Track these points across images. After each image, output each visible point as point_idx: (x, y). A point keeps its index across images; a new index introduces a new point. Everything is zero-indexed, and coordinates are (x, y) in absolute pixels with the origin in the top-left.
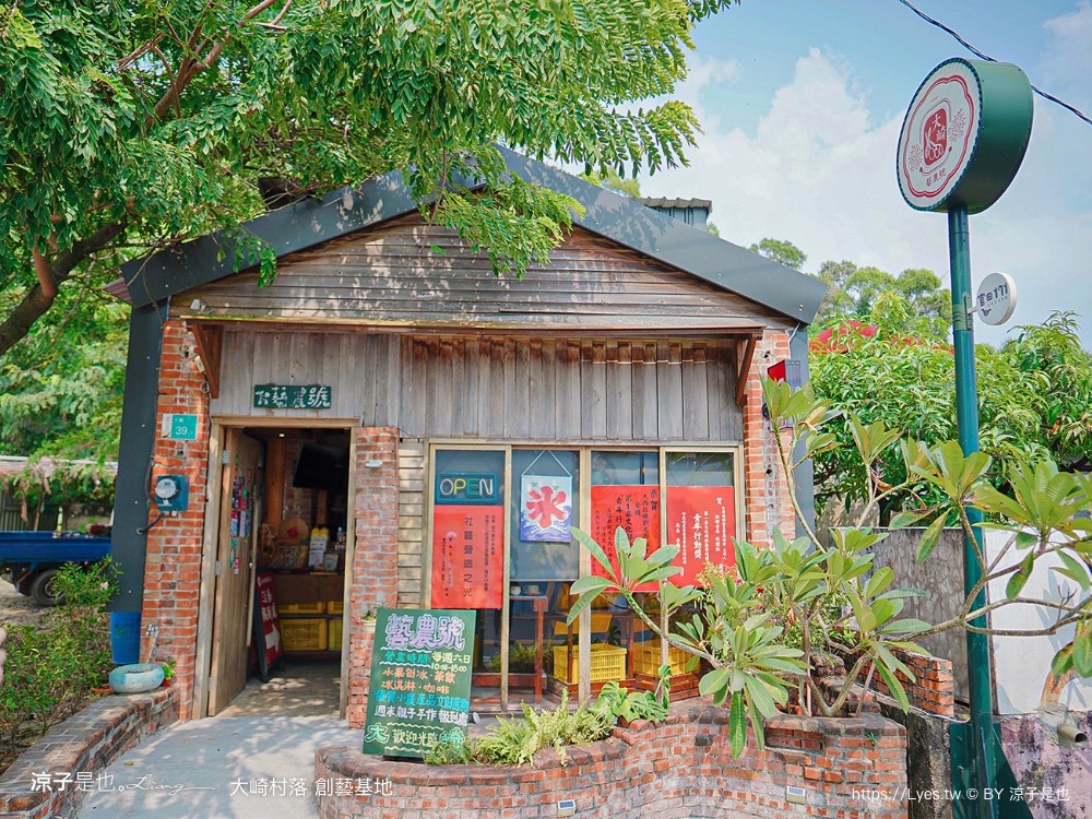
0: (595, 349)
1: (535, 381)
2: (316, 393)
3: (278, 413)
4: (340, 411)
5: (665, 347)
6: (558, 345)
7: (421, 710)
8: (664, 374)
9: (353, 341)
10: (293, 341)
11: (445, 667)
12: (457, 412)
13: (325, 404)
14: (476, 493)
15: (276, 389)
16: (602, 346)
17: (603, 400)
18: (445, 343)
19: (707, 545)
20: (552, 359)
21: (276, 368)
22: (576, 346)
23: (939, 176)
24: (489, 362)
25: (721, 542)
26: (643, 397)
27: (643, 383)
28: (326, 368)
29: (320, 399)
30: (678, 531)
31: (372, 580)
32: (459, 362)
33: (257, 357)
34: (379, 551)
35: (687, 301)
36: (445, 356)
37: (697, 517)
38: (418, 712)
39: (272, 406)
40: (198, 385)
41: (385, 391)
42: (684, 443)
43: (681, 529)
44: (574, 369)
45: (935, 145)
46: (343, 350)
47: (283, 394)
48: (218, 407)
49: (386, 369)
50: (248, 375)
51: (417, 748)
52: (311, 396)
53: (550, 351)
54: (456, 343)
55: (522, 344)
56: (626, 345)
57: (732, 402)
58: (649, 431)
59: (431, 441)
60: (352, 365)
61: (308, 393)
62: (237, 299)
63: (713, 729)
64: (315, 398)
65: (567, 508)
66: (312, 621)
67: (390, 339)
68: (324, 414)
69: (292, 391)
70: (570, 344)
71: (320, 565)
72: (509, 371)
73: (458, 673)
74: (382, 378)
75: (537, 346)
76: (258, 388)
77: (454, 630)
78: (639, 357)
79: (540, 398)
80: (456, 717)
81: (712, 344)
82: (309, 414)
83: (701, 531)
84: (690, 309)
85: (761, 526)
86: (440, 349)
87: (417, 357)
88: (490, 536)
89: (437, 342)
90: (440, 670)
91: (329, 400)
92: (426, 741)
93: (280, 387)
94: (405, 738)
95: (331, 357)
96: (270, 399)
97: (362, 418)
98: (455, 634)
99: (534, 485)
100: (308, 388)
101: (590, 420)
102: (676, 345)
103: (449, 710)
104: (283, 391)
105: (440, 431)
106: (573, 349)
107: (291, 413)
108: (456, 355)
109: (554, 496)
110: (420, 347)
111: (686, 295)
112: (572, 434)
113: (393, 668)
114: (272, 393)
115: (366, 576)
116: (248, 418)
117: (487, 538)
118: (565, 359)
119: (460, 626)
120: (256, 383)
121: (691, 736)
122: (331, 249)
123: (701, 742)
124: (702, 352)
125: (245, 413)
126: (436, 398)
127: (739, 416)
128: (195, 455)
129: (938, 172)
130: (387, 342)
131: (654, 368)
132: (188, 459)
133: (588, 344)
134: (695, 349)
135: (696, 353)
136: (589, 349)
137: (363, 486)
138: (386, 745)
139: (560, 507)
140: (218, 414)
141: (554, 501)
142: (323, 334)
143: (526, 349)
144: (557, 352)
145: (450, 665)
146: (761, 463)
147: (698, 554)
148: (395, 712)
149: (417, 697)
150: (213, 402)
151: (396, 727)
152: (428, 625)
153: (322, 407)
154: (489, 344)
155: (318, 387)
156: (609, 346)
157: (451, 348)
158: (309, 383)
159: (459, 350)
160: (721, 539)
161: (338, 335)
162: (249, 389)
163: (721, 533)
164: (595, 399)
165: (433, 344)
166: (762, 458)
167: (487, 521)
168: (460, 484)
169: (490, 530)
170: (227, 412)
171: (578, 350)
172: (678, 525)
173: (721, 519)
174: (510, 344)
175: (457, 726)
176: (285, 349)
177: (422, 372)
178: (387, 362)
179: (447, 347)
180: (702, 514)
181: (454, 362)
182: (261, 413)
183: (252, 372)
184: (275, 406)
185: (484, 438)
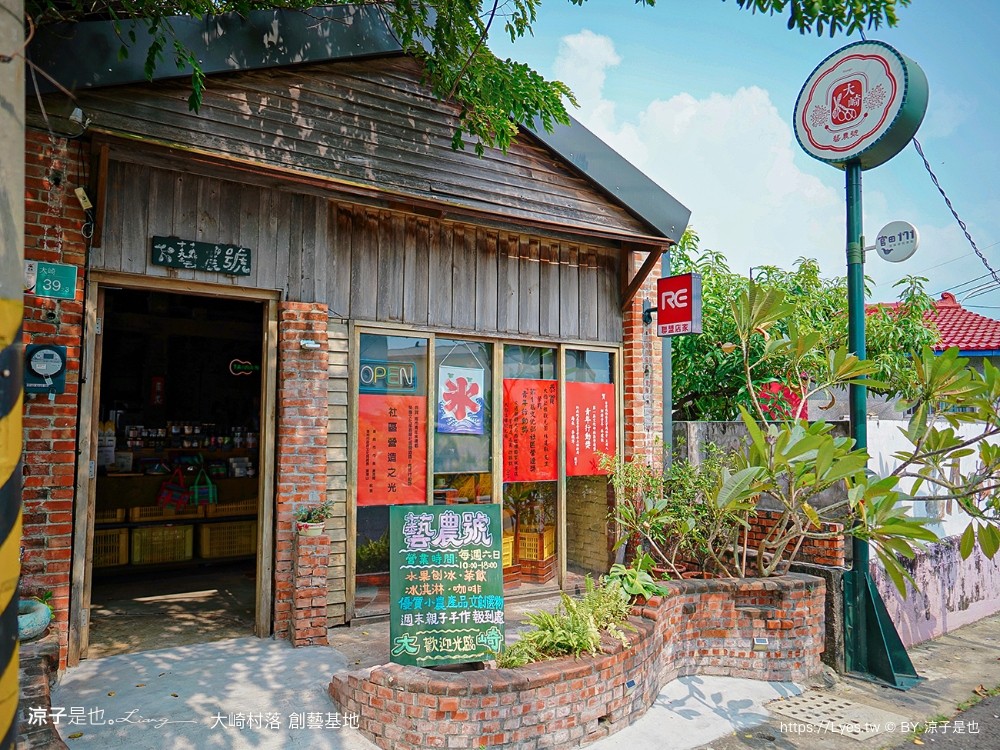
0: (510, 243)
1: (458, 269)
2: (233, 255)
3: (181, 275)
4: (261, 279)
5: (567, 249)
6: (479, 234)
7: (454, 614)
8: (566, 275)
9: (276, 199)
10: (201, 187)
11: (474, 565)
12: (382, 293)
13: (244, 270)
14: (397, 383)
15: (182, 244)
16: (516, 241)
17: (516, 294)
18: (371, 216)
19: (594, 437)
20: (473, 247)
21: (179, 217)
22: (494, 238)
23: (849, 136)
24: (414, 243)
25: (604, 434)
26: (548, 295)
27: (548, 282)
28: (242, 226)
29: (239, 262)
30: (573, 423)
31: (305, 478)
32: (385, 239)
33: (153, 201)
34: (312, 445)
35: (587, 208)
36: (371, 230)
37: (588, 411)
38: (450, 616)
39: (176, 265)
40: (75, 226)
41: (312, 262)
42: (579, 342)
43: (575, 422)
44: (492, 262)
45: (847, 109)
46: (264, 208)
47: (192, 252)
48: (98, 258)
49: (313, 237)
50: (141, 222)
51: (453, 654)
52: (228, 258)
53: (471, 239)
54: (382, 218)
55: (446, 227)
56: (535, 242)
57: (615, 308)
58: (553, 329)
59: (357, 323)
60: (274, 227)
61: (223, 254)
62: (125, 119)
63: (696, 598)
64: (232, 261)
65: (479, 400)
66: (110, 532)
67: (318, 203)
68: (241, 282)
69: (204, 249)
70: (489, 235)
71: (112, 465)
72: (434, 256)
73: (488, 571)
74: (308, 245)
75: (460, 232)
76: (156, 240)
77: (481, 526)
78: (545, 255)
79: (462, 285)
80: (491, 616)
81: (602, 251)
82: (223, 280)
83: (591, 423)
84: (590, 216)
85: (640, 420)
86: (367, 222)
87: (341, 228)
88: (413, 427)
89: (363, 213)
90: (469, 569)
91: (248, 266)
92: (462, 645)
93: (188, 242)
94: (438, 646)
95: (249, 214)
96: (175, 256)
97: (286, 290)
98: (481, 530)
99: (451, 375)
100: (224, 248)
101: (505, 313)
102: (574, 249)
103: (483, 610)
104: (191, 248)
105: (365, 313)
106: (491, 240)
107: (200, 277)
108: (382, 230)
109: (468, 388)
110: (344, 217)
111: (585, 202)
112: (488, 325)
113: (417, 572)
114: (177, 249)
115: (296, 473)
116: (143, 277)
117: (410, 430)
118: (485, 251)
119: (486, 520)
120: (152, 232)
121: (680, 606)
122: (247, 82)
123: (688, 611)
124: (594, 259)
125: (139, 271)
126: (361, 276)
127: (620, 321)
128: (70, 320)
129: (849, 132)
130: (314, 206)
131: (557, 268)
132: (63, 325)
133: (504, 238)
134: (589, 254)
135: (590, 258)
136: (505, 243)
137: (293, 370)
138: (417, 656)
139: (473, 399)
140: (101, 269)
141: (468, 393)
142: (239, 185)
143: (449, 234)
144: (477, 241)
145: (479, 562)
146: (641, 363)
147: (588, 444)
148: (424, 618)
149: (447, 600)
150: (93, 251)
151: (427, 635)
152: (451, 522)
153: (240, 274)
154: (415, 223)
155: (236, 249)
156: (522, 242)
157: (377, 223)
158: (222, 240)
159: (385, 225)
160: (605, 430)
161: (258, 188)
162: (143, 241)
163: (604, 426)
164: (509, 293)
165: (359, 215)
166: (641, 359)
167: (411, 412)
168: (380, 372)
169: (413, 421)
170: (113, 265)
171: (495, 242)
172: (573, 418)
173: (604, 413)
174: (435, 227)
175: (493, 624)
176: (191, 197)
177: (347, 245)
178: (313, 228)
179: (372, 221)
180: (591, 408)
181: (380, 239)
182: (161, 272)
183: (146, 218)
184: (182, 267)
185: (410, 324)
